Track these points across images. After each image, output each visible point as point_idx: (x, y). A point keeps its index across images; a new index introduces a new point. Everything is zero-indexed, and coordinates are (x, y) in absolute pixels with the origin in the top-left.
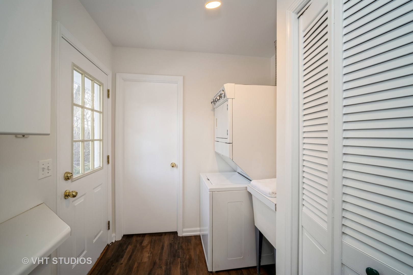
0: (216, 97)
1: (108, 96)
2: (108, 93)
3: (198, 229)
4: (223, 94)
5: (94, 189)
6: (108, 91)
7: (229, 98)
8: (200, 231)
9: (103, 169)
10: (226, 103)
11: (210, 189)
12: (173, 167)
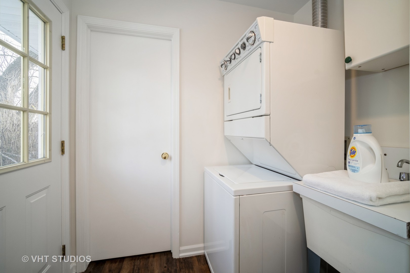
0: (234, 51)
1: (63, 47)
2: (63, 41)
3: (201, 245)
4: (253, 38)
5: (28, 197)
6: (63, 39)
7: (265, 41)
8: (204, 248)
9: (51, 161)
10: (259, 51)
11: (235, 192)
12: (165, 158)
